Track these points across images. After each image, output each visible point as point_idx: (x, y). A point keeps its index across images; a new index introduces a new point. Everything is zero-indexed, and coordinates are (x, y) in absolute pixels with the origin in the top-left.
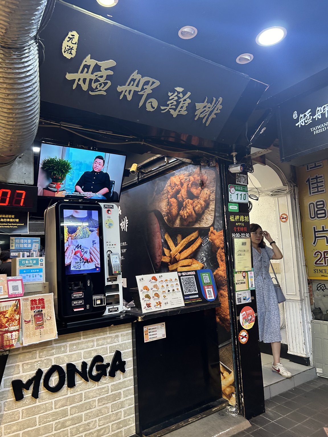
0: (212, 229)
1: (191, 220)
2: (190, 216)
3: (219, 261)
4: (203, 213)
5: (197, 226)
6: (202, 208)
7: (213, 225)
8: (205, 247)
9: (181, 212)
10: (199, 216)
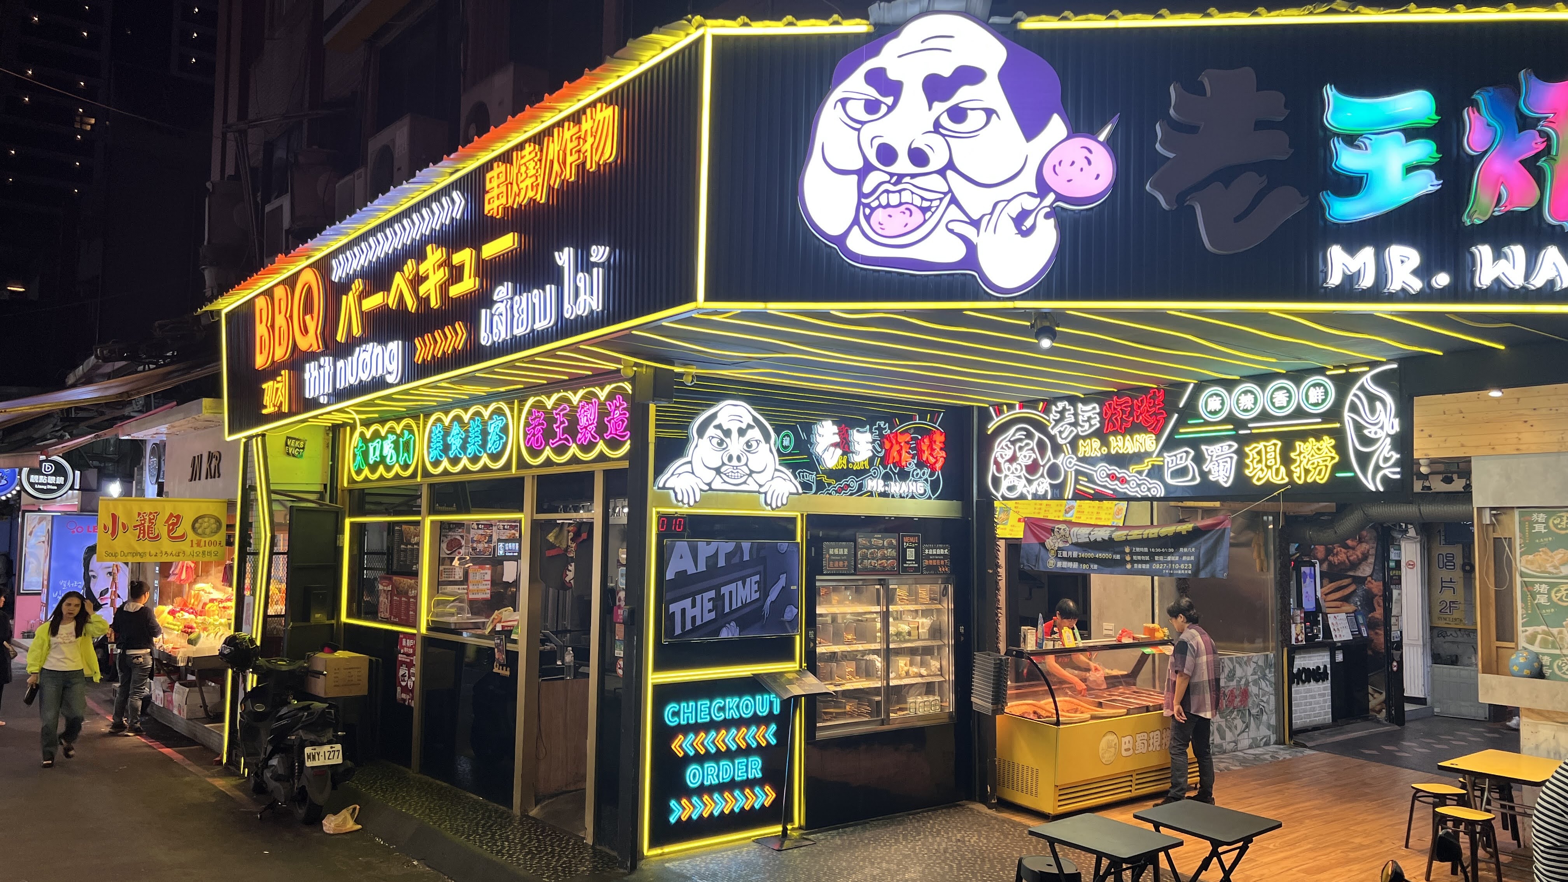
0: (1369, 579)
1: (1343, 567)
2: (1342, 563)
3: (1376, 606)
4: (1360, 563)
5: (1351, 573)
6: (1359, 559)
7: (1371, 576)
8: (1360, 592)
9: (1330, 558)
10: (1355, 565)
